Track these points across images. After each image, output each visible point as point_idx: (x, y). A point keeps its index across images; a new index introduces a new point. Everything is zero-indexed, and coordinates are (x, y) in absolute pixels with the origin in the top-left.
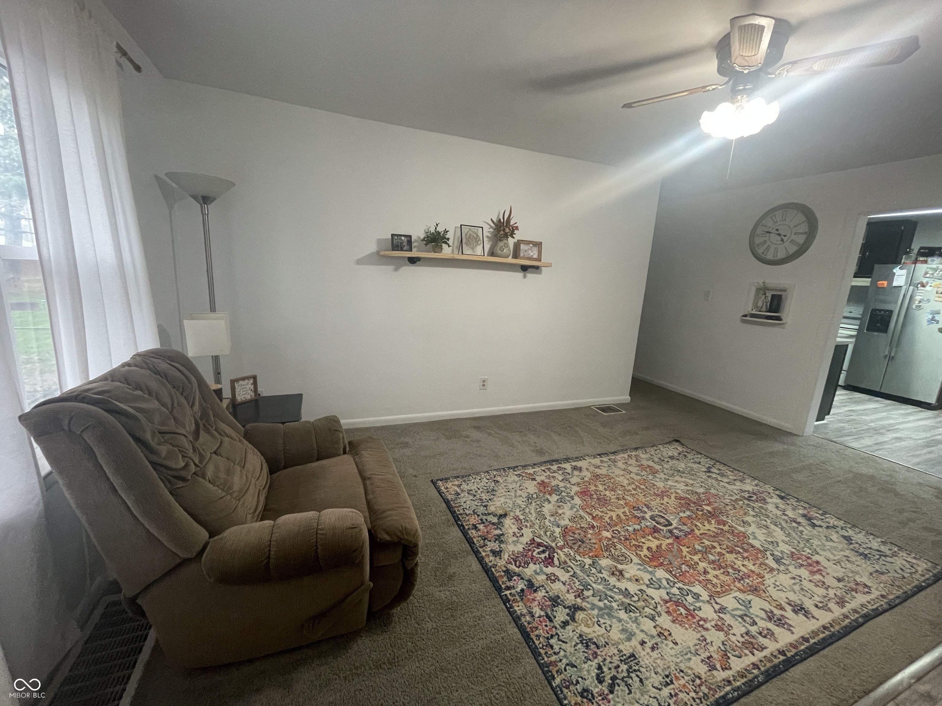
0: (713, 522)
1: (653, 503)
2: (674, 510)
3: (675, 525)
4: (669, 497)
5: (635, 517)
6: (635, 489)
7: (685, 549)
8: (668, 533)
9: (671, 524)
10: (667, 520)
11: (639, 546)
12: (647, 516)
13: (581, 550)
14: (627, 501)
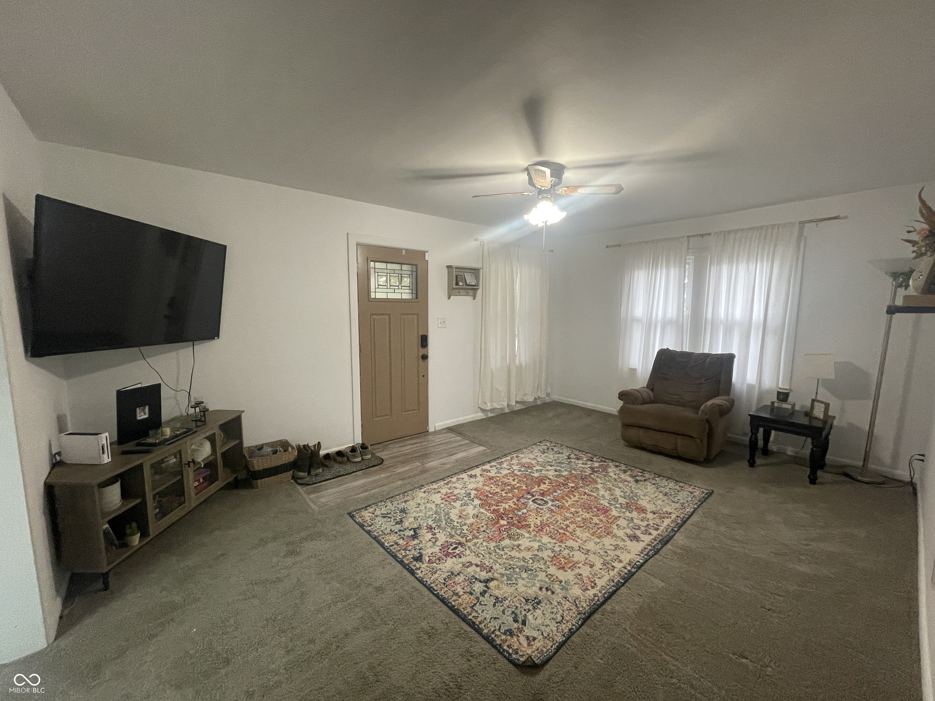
0: (502, 510)
1: (548, 515)
2: (531, 513)
3: (530, 501)
4: (536, 526)
5: (558, 501)
6: (567, 526)
7: (524, 487)
8: (534, 494)
9: (533, 501)
10: (536, 503)
11: (550, 483)
12: (550, 503)
13: (580, 475)
14: (569, 512)
